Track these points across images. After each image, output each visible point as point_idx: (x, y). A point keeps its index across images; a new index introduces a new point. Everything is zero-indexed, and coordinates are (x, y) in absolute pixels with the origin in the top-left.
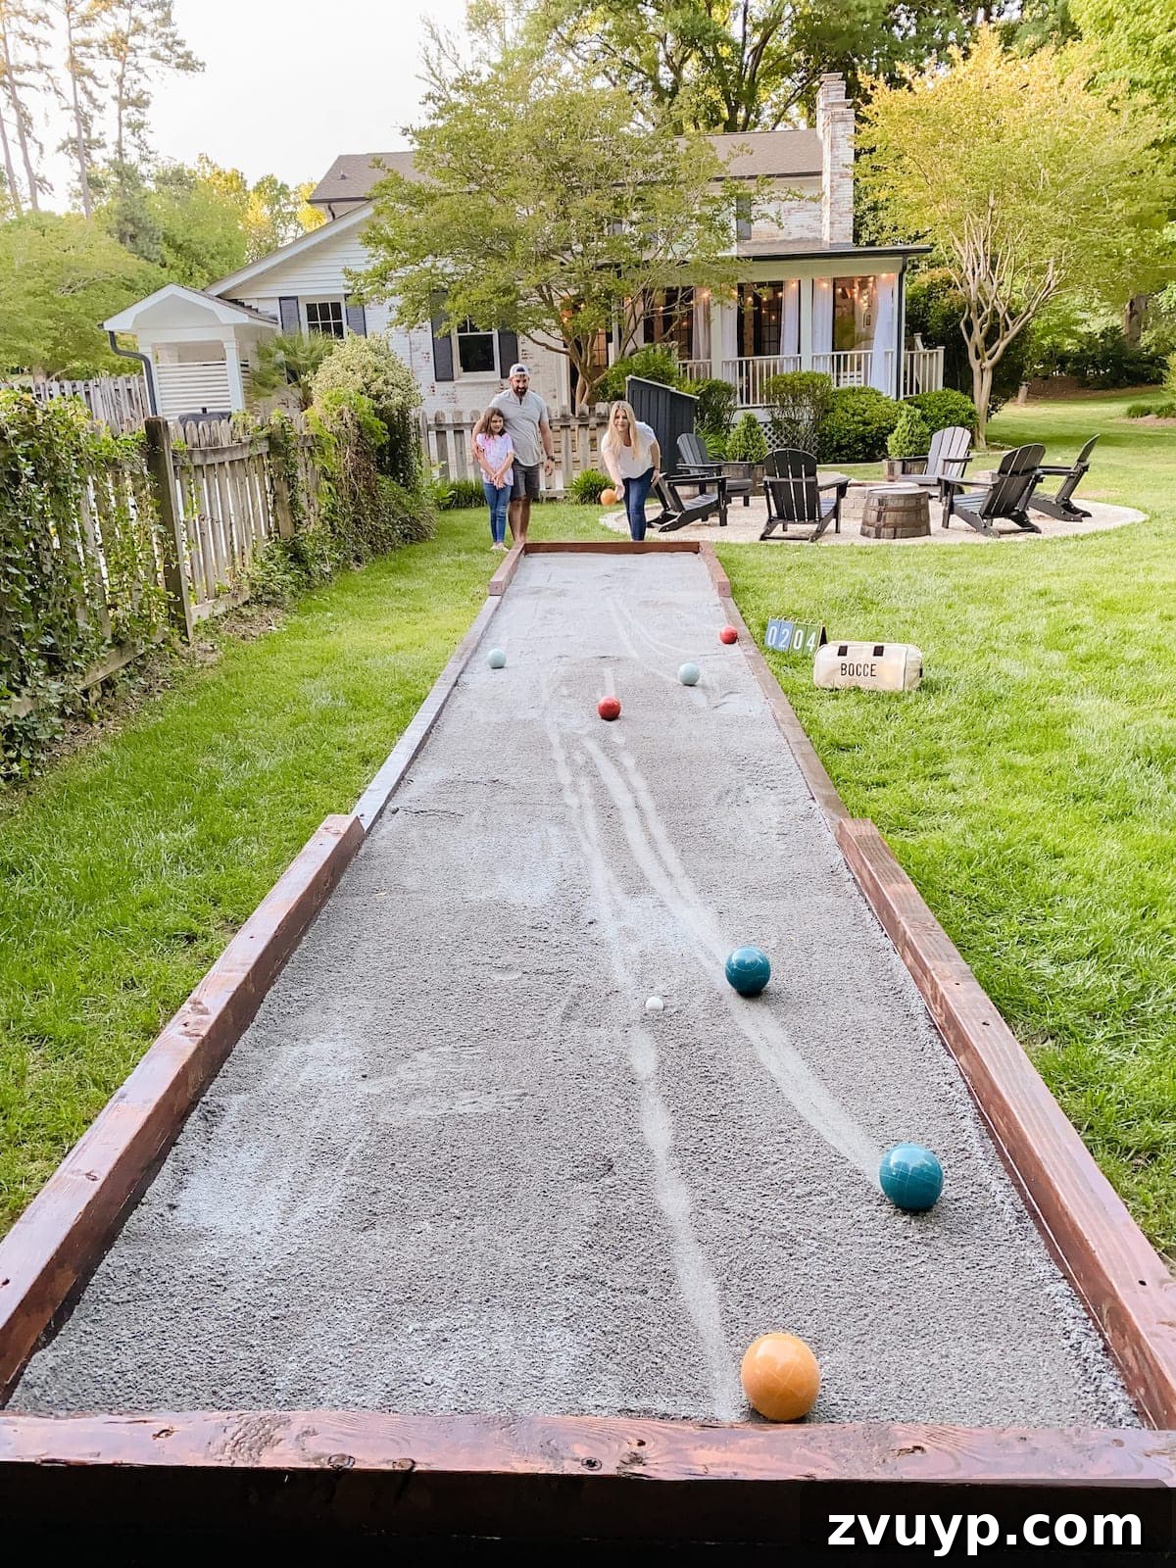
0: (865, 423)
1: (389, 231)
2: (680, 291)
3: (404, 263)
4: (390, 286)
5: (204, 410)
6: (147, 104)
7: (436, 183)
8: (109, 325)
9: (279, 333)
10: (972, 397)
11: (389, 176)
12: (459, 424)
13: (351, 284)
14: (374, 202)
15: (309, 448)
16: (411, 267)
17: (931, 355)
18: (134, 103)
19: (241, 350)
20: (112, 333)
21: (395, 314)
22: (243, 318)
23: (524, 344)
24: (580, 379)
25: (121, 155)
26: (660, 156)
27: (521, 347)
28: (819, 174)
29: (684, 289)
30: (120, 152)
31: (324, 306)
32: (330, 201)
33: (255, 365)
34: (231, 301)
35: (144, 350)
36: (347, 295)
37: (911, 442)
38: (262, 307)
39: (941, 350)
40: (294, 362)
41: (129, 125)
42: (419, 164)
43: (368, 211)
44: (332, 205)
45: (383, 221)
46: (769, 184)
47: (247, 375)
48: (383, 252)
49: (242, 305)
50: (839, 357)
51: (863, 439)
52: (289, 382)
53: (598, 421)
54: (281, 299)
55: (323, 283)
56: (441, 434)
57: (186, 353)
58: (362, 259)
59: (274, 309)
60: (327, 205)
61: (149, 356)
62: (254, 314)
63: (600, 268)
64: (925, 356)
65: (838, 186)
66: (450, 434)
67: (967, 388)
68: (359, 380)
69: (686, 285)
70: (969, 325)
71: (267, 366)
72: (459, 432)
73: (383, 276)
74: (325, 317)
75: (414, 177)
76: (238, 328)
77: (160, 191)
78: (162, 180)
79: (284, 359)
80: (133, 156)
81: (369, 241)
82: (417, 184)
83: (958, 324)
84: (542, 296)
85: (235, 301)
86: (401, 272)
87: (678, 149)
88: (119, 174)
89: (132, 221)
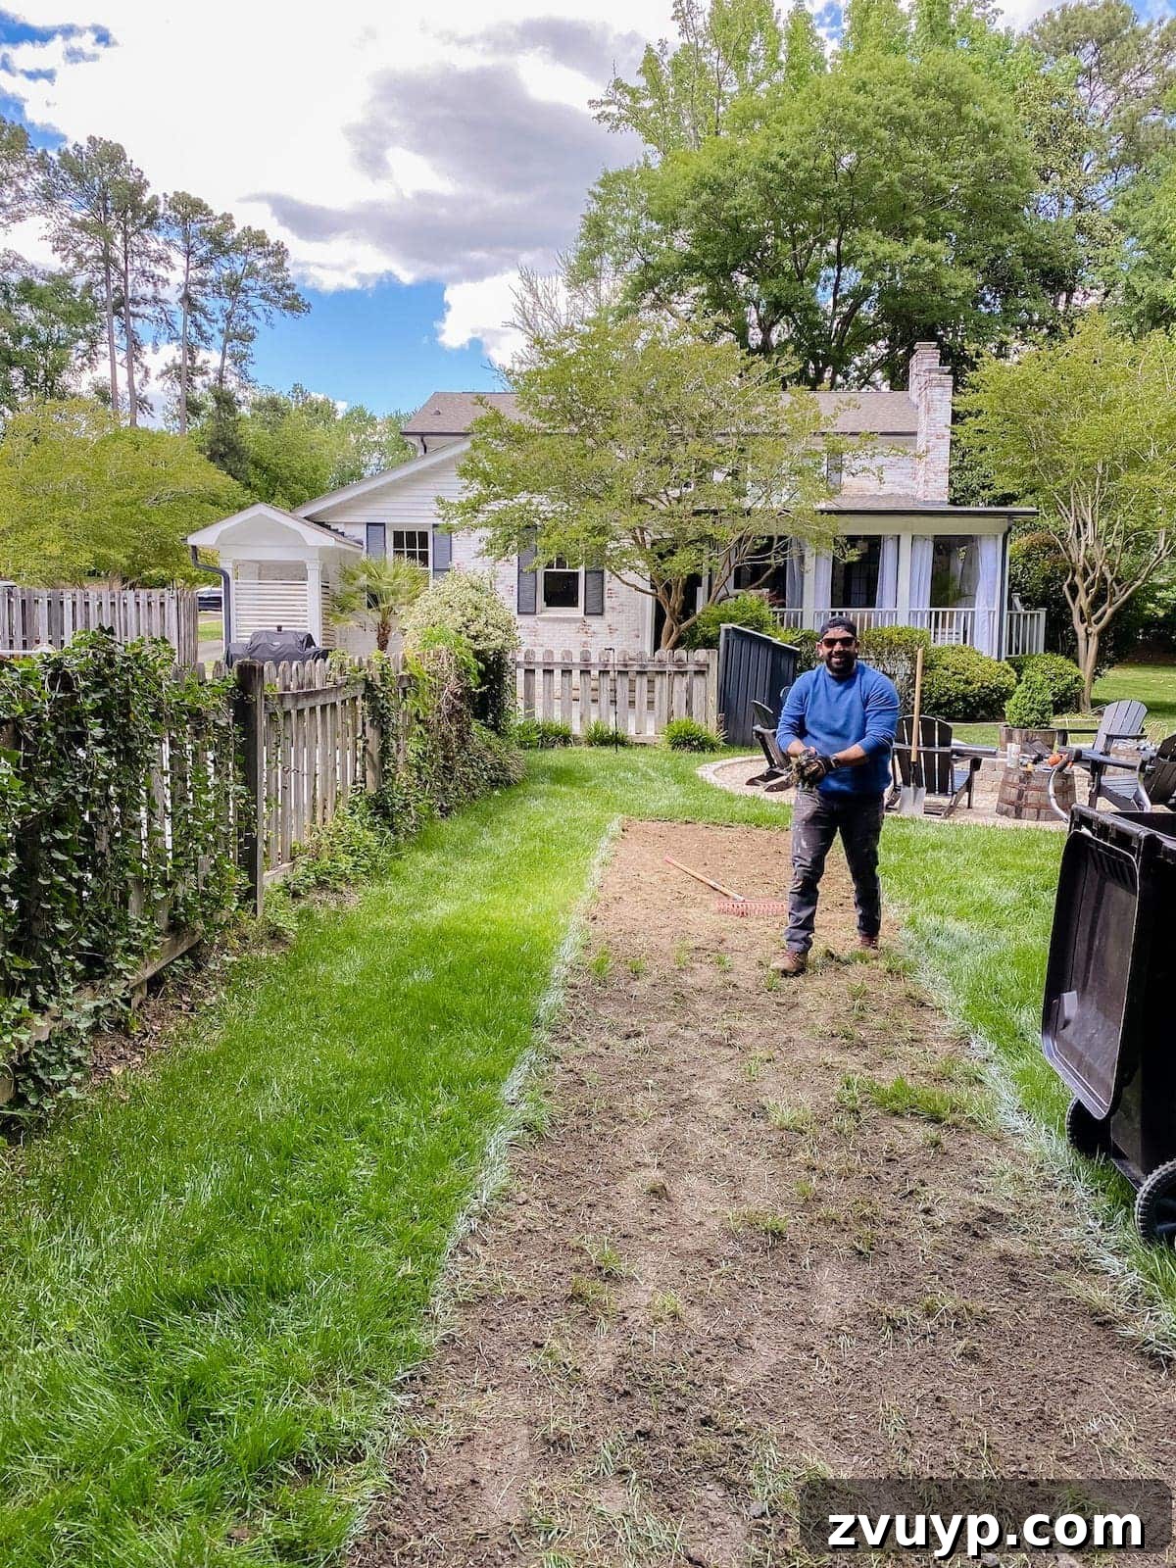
0: (968, 682)
1: (487, 466)
2: (775, 541)
3: (497, 497)
4: (481, 517)
5: (279, 628)
6: (252, 338)
7: (536, 422)
8: (192, 540)
9: (364, 558)
10: (1076, 662)
11: (491, 413)
12: (549, 664)
13: (442, 513)
14: (472, 437)
15: (404, 689)
16: (506, 502)
17: (1032, 616)
18: (239, 337)
19: (324, 572)
20: (194, 547)
21: (483, 545)
22: (327, 540)
23: (611, 583)
24: (668, 622)
25: (221, 381)
26: (762, 408)
27: (607, 586)
28: (914, 434)
29: (781, 538)
30: (221, 379)
31: (411, 534)
32: (422, 435)
33: (337, 587)
34: (319, 523)
35: (226, 565)
36: (435, 526)
37: (1032, 709)
38: (348, 531)
39: (1042, 612)
40: (378, 587)
41: (232, 356)
42: (521, 403)
43: (467, 445)
44: (425, 438)
45: (480, 454)
46: (873, 440)
47: (326, 596)
48: (477, 486)
49: (329, 527)
50: (937, 613)
51: (964, 698)
52: (370, 606)
53: (697, 668)
54: (368, 524)
55: (415, 512)
56: (530, 672)
57: (268, 571)
58: (457, 490)
59: (361, 533)
60: (419, 438)
61: (230, 573)
62: (339, 537)
63: (697, 513)
64: (1025, 617)
65: (934, 447)
66: (539, 673)
67: (1071, 653)
68: (457, 619)
69: (782, 534)
70: (1074, 589)
71: (348, 589)
72: (548, 672)
73: (474, 507)
74: (411, 544)
75: (516, 415)
76: (323, 550)
77: (253, 416)
78: (258, 406)
79: (366, 583)
80: (232, 384)
81: (464, 473)
82: (517, 423)
83: (1061, 587)
84: (635, 538)
85: (322, 524)
86: (494, 506)
87: (781, 403)
88: (217, 399)
89: (223, 441)
